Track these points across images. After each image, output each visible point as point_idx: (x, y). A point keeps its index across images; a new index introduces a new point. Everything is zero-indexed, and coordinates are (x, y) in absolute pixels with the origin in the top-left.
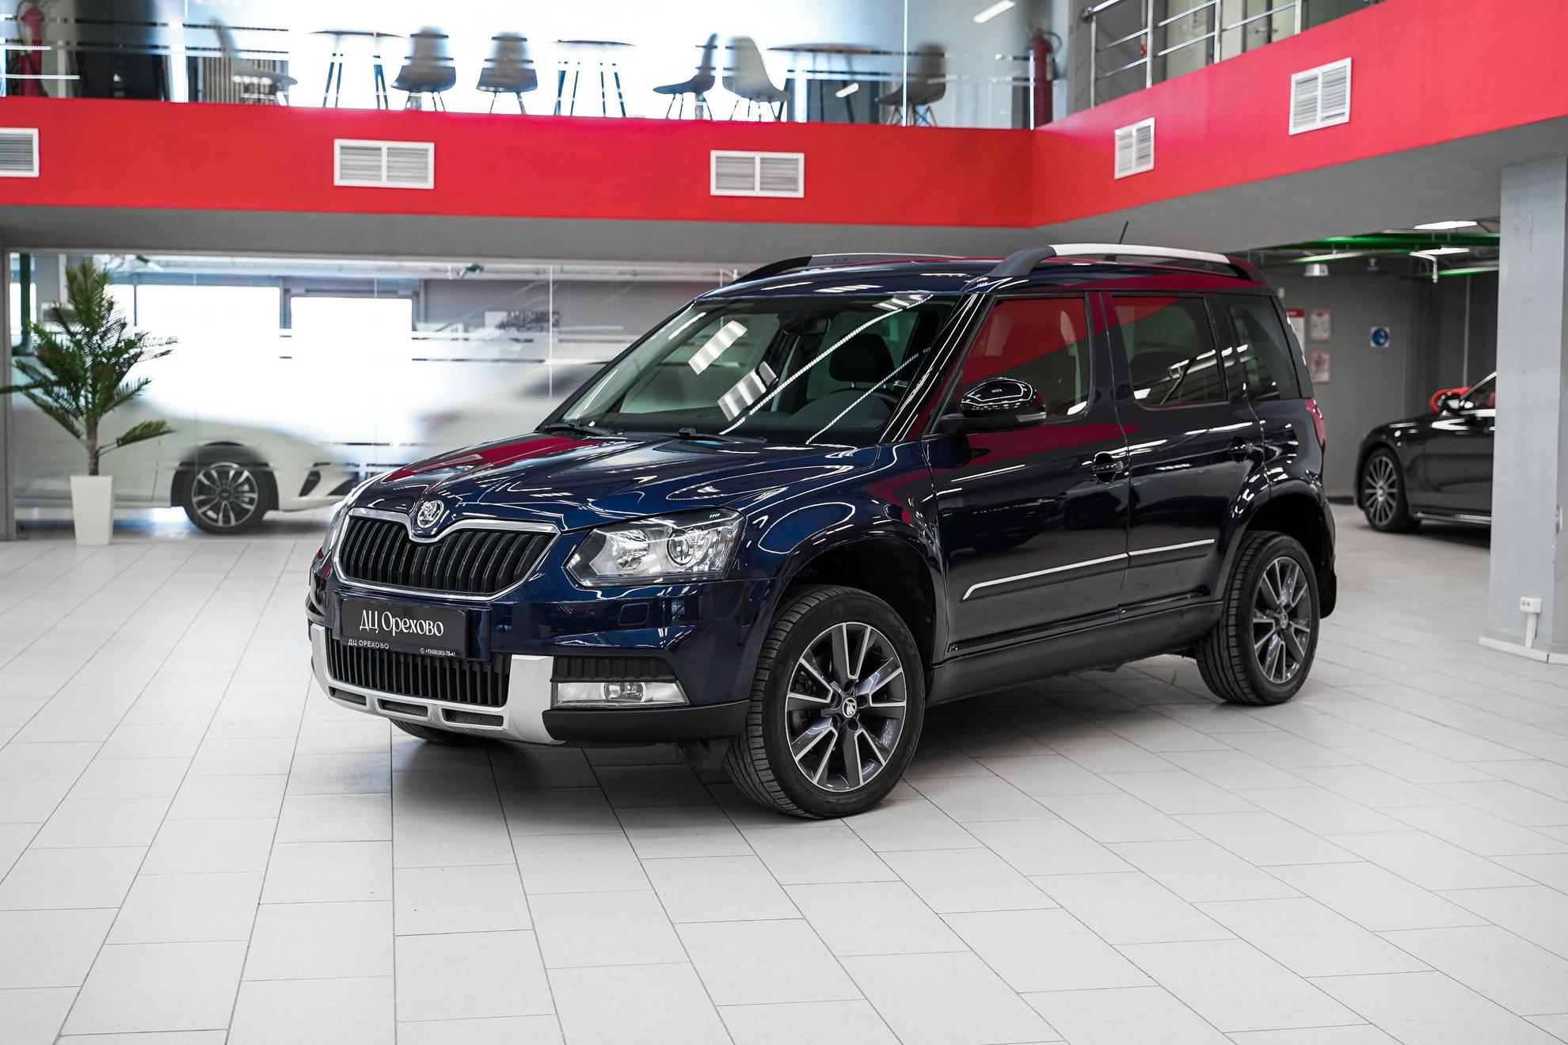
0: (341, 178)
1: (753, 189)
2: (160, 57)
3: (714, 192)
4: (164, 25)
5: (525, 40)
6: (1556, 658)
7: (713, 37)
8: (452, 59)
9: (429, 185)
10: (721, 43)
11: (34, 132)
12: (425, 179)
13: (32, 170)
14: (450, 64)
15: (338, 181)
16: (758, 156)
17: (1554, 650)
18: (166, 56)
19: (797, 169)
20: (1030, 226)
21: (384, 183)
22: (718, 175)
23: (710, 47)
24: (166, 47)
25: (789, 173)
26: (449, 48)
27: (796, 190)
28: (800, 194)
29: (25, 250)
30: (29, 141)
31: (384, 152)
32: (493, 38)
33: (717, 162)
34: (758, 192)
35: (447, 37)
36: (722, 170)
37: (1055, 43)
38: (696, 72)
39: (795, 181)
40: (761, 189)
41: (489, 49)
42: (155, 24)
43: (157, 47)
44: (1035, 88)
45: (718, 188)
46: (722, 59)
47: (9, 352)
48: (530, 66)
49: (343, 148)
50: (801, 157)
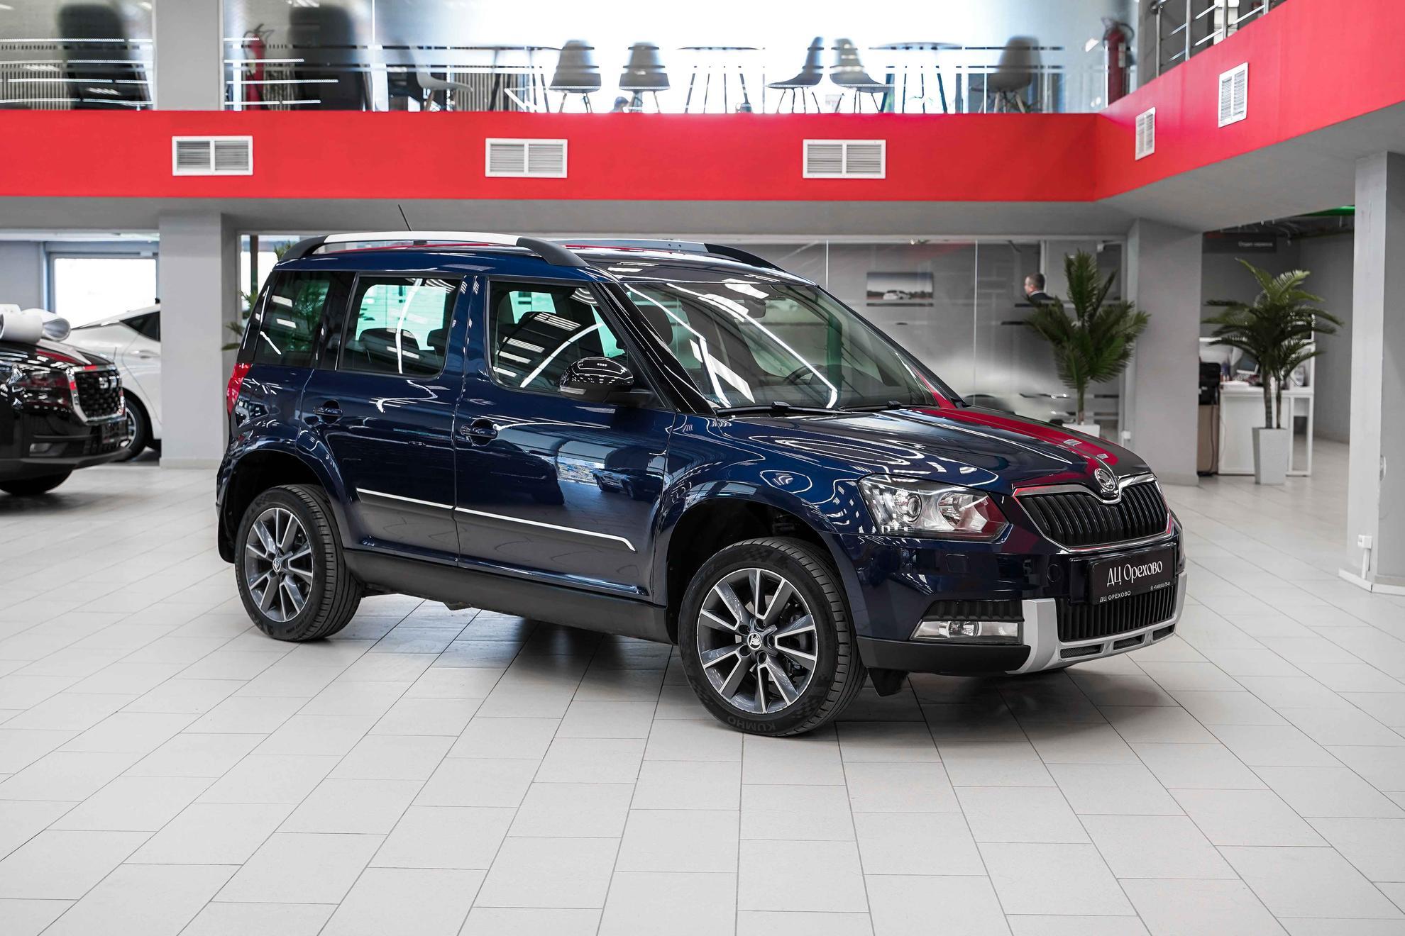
0: (491, 170)
1: (841, 172)
2: (361, 73)
3: (806, 175)
4: (366, 47)
5: (658, 48)
6: (1379, 588)
7: (817, 40)
8: (597, 67)
9: (564, 175)
10: (828, 44)
11: (249, 140)
12: (560, 170)
13: (247, 169)
14: (595, 71)
15: (488, 173)
16: (845, 143)
17: (1378, 580)
18: (366, 73)
19: (880, 153)
20: (1091, 199)
21: (526, 174)
22: (809, 160)
23: (815, 48)
24: (366, 66)
25: (872, 158)
26: (594, 57)
27: (879, 172)
28: (882, 175)
29: (254, 233)
30: (246, 147)
31: (526, 148)
32: (629, 48)
33: (809, 148)
34: (844, 175)
35: (593, 48)
36: (816, 156)
37: (1129, 33)
38: (800, 71)
39: (878, 164)
40: (847, 172)
41: (626, 57)
42: (355, 47)
43: (358, 66)
44: (1109, 74)
45: (809, 172)
46: (828, 59)
47: (240, 315)
48: (662, 71)
49: (492, 145)
50: (883, 143)
